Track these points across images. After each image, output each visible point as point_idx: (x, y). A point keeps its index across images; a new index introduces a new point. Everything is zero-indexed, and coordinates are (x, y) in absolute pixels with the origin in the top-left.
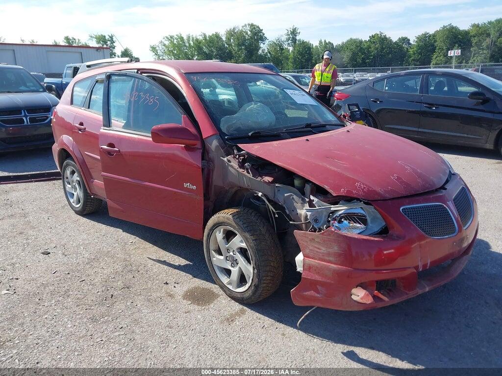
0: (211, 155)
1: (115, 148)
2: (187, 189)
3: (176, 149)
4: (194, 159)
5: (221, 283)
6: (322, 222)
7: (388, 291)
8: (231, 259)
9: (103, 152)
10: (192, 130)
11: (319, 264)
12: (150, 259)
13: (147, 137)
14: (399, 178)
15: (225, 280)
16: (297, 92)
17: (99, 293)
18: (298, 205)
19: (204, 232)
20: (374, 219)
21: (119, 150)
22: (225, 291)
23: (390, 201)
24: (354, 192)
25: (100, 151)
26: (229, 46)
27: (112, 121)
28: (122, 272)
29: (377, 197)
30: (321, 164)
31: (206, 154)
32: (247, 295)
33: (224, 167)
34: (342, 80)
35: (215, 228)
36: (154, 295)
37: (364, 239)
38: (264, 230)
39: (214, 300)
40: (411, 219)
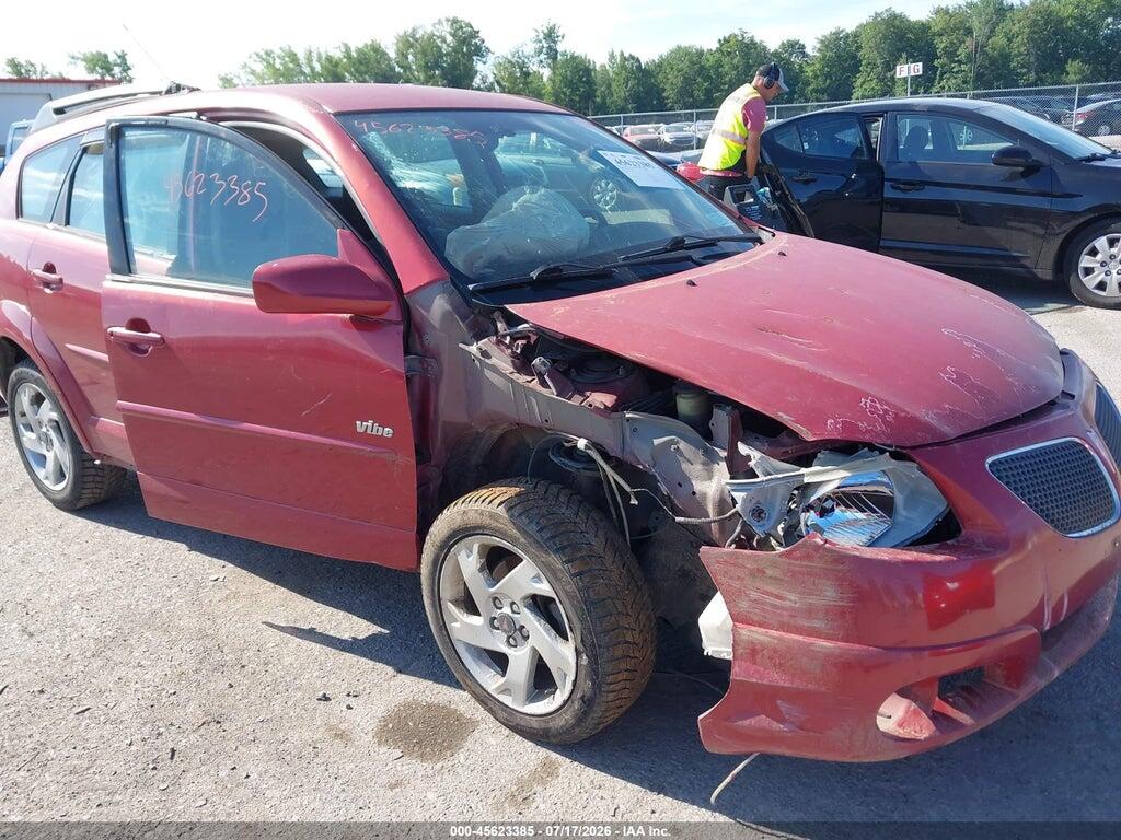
0: (430, 339)
1: (149, 331)
2: (366, 438)
3: (329, 325)
4: (384, 353)
5: (479, 690)
6: (775, 515)
7: (964, 694)
8: (505, 626)
9: (114, 344)
10: (372, 270)
11: (780, 639)
12: (272, 626)
13: (241, 297)
14: (961, 378)
15: (490, 680)
16: (629, 157)
17: (133, 748)
18: (693, 469)
19: (420, 552)
20: (913, 497)
21: (162, 338)
22: (491, 711)
23: (956, 445)
24: (863, 425)
25: (108, 342)
26: (405, 71)
27: (137, 256)
28: (196, 671)
29: (921, 438)
30: (750, 349)
31: (417, 336)
32: (559, 722)
33: (471, 372)
34: (668, 140)
35: (456, 543)
36: (294, 736)
37: (906, 563)
38: (598, 543)
39: (464, 739)
40: (1016, 489)
